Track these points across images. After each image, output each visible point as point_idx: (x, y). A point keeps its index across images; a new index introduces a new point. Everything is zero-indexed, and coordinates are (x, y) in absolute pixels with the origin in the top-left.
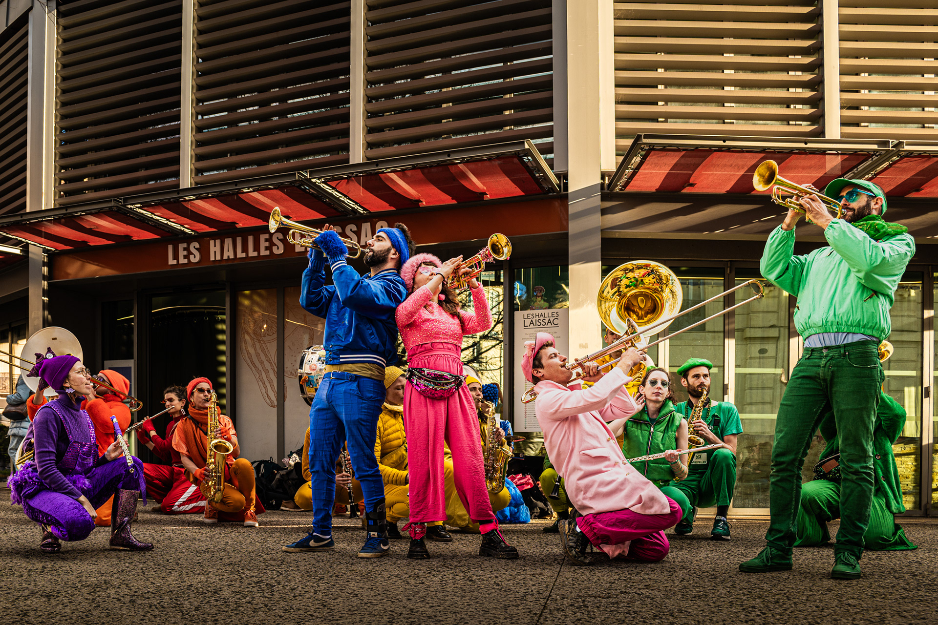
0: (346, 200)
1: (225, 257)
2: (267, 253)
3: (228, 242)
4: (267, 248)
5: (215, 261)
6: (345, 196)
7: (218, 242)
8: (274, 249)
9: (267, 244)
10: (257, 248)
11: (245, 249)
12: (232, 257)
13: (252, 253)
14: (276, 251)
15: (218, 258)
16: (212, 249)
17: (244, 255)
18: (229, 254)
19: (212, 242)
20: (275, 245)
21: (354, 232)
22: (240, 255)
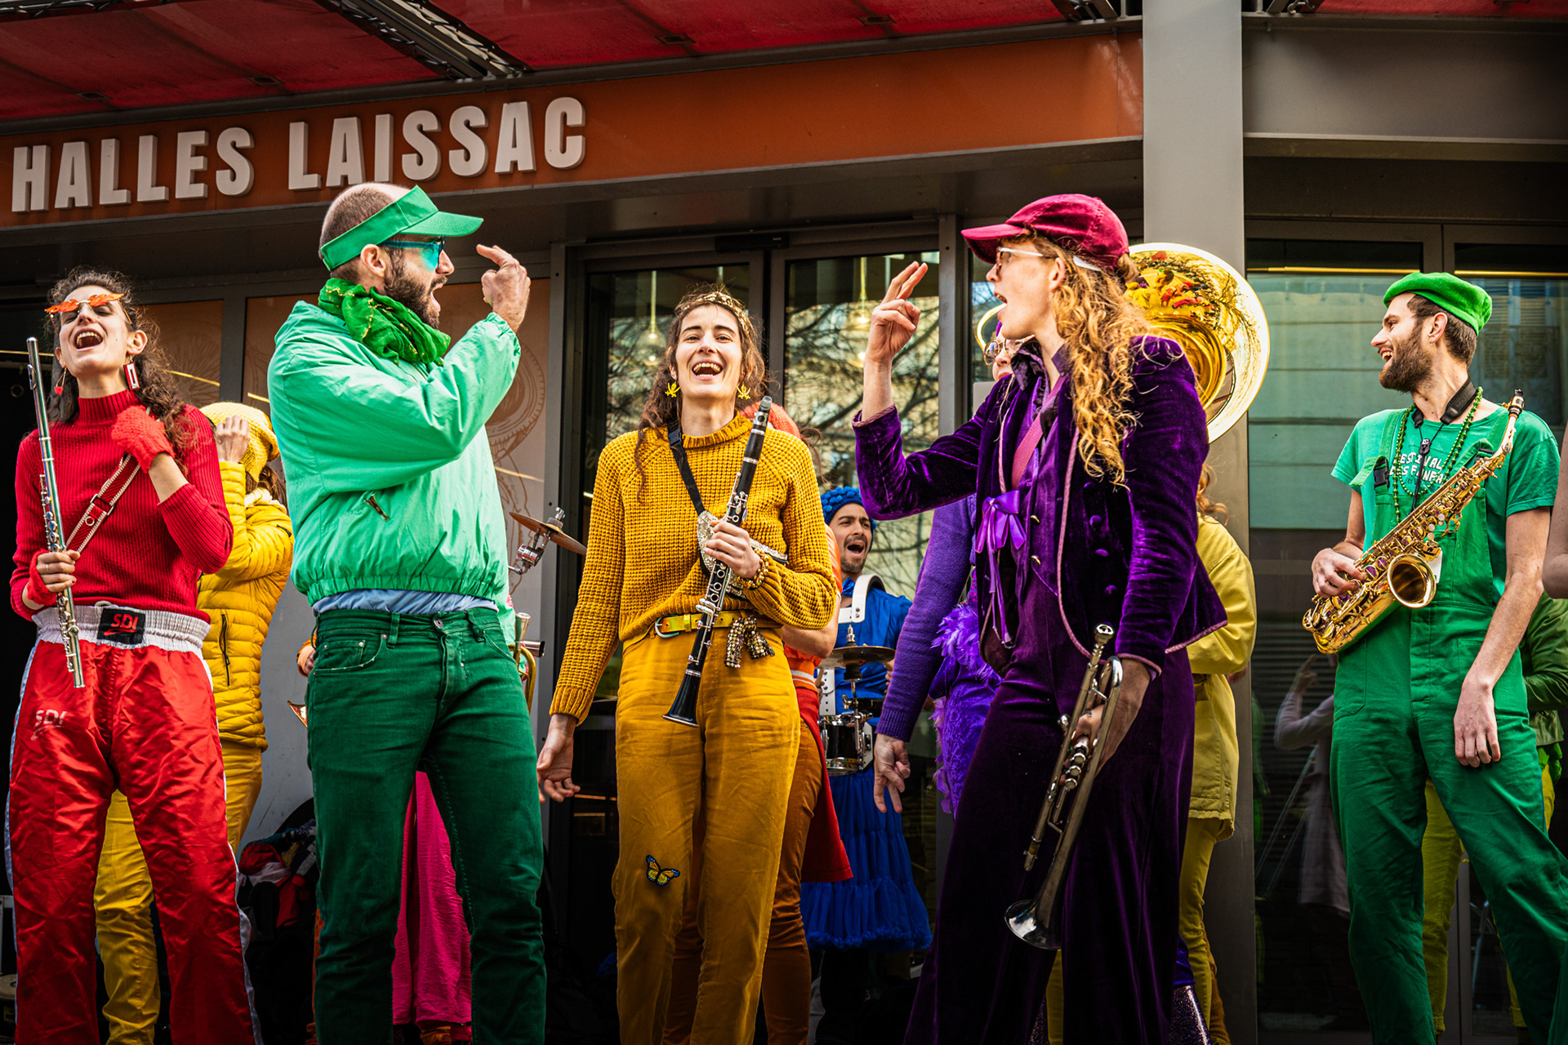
0: (454, 34)
1: (61, 203)
2: (199, 190)
3: (74, 154)
4: (197, 177)
5: (26, 215)
6: (453, 22)
7: (41, 153)
8: (222, 179)
9: (200, 163)
10: (165, 174)
11: (127, 177)
12: (83, 201)
13: (148, 191)
14: (226, 185)
15: (38, 204)
16: (21, 175)
17: (122, 197)
18: (73, 191)
19: (20, 154)
20: (226, 166)
21: (477, 131)
22: (111, 195)
